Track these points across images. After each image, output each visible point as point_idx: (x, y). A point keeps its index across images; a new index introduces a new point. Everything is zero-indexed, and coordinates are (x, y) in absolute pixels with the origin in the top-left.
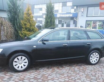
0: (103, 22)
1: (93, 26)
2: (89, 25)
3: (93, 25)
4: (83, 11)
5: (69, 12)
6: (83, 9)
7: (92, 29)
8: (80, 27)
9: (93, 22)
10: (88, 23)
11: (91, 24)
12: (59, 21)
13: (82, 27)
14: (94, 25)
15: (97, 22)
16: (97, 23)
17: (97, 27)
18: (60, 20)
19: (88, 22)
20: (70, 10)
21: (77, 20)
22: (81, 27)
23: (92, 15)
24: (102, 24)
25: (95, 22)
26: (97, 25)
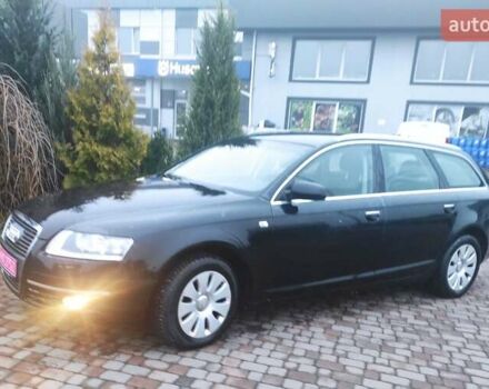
0: (359, 106)
1: (319, 122)
2: (299, 116)
3: (316, 119)
4: (273, 56)
6: (273, 45)
8: (262, 124)
9: (317, 105)
10: (297, 110)
11: (309, 114)
12: (162, 91)
13: (272, 126)
14: (322, 119)
15: (334, 105)
16: (333, 111)
18: (166, 87)
19: (295, 106)
21: (250, 95)
22: (268, 124)
23: (314, 76)
24: (354, 116)
25: (324, 105)
26: (331, 117)
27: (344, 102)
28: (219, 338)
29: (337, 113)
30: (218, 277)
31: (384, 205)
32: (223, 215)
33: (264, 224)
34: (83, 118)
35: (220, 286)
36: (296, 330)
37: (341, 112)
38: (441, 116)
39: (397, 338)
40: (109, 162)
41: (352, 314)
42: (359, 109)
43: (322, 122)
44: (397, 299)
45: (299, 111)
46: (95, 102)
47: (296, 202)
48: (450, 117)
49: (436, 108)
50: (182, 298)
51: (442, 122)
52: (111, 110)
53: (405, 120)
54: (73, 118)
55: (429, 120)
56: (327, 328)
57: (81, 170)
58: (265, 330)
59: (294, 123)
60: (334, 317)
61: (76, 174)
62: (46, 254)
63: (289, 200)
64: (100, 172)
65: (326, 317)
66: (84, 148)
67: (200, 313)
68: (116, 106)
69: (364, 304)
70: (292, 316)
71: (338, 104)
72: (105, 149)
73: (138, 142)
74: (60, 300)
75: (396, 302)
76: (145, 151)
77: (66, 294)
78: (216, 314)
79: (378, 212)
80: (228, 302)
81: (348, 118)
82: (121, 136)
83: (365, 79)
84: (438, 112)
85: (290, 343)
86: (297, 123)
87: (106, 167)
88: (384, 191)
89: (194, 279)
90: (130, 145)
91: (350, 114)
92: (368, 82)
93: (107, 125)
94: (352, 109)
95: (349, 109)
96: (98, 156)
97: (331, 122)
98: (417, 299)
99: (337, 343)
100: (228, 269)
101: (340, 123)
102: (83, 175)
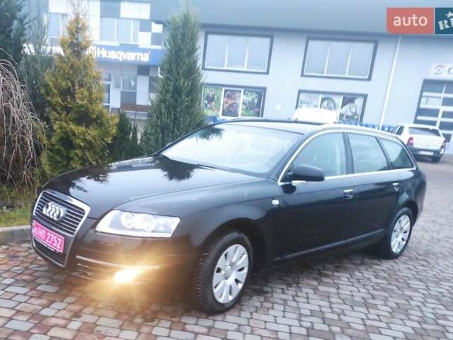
0: (261, 93)
1: (227, 105)
2: (210, 99)
5: (132, 43)
7: (223, 115)
9: (226, 91)
10: (209, 94)
11: (218, 99)
14: (230, 102)
15: (240, 92)
16: (239, 97)
17: (240, 112)
20: (136, 38)
23: (223, 66)
24: (256, 101)
25: (232, 91)
26: (237, 102)
27: (248, 89)
28: (238, 302)
29: (242, 98)
30: (241, 249)
31: (355, 184)
32: (246, 195)
33: (276, 202)
34: (59, 99)
35: (241, 257)
36: (291, 291)
37: (245, 97)
38: (325, 103)
39: (372, 296)
40: (84, 140)
41: (327, 276)
42: (260, 96)
43: (230, 105)
44: (352, 261)
45: (211, 96)
46: (70, 84)
47: (295, 183)
48: (332, 105)
49: (321, 97)
50: (216, 270)
51: (325, 108)
52: (86, 93)
53: (297, 107)
54: (49, 98)
55: (315, 106)
56: (315, 289)
57: (57, 147)
58: (267, 293)
59: (206, 105)
60: (315, 279)
61: (51, 150)
62: (96, 232)
63: (290, 181)
64: (76, 149)
65: (308, 279)
66: (60, 128)
67: (226, 281)
68: (89, 89)
69: (331, 266)
70: (280, 279)
71: (243, 90)
72: (80, 128)
73: (108, 122)
74: (112, 274)
75: (354, 264)
76: (114, 131)
77: (118, 269)
78: (237, 281)
79: (351, 190)
80: (245, 271)
81: (251, 103)
82: (94, 116)
83: (265, 71)
84: (323, 100)
85: (294, 304)
86: (208, 105)
87: (82, 144)
88: (353, 173)
89: (225, 253)
90: (101, 125)
91: (253, 100)
92: (267, 73)
93: (82, 106)
94: (255, 95)
95: (252, 95)
96: (74, 134)
97: (237, 105)
98: (367, 260)
99: (330, 302)
100: (248, 243)
101: (245, 107)
102: (58, 152)
